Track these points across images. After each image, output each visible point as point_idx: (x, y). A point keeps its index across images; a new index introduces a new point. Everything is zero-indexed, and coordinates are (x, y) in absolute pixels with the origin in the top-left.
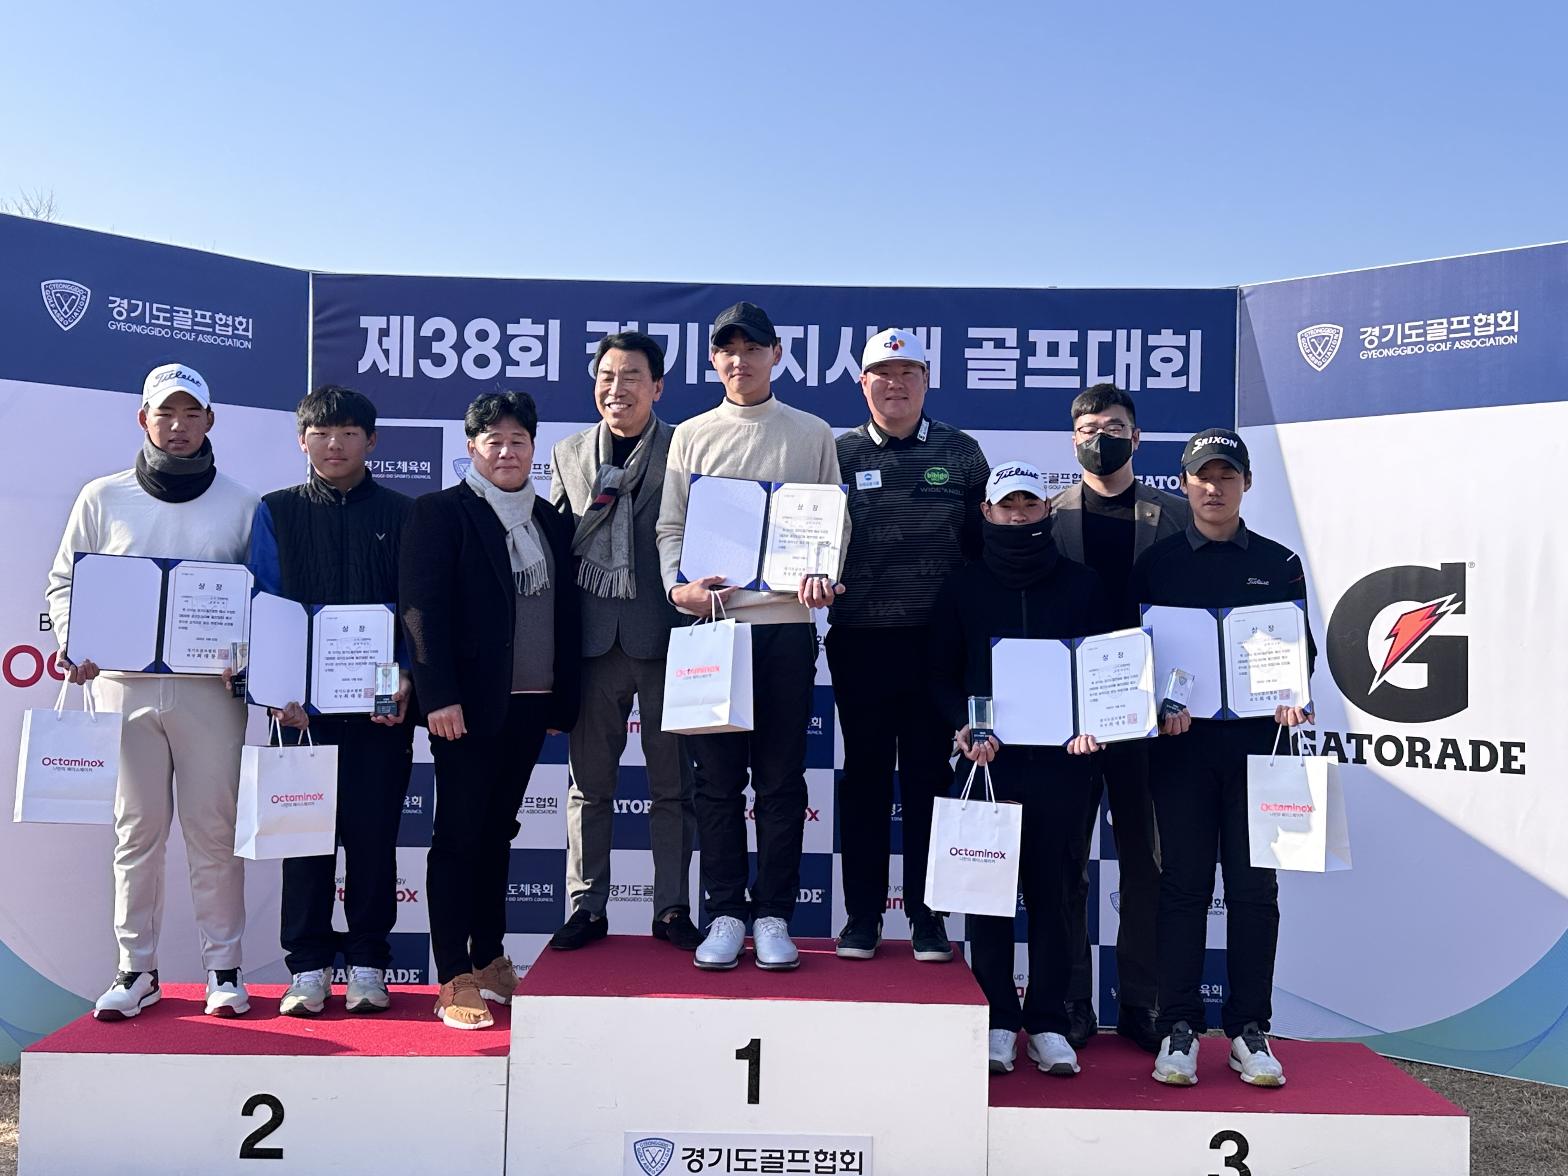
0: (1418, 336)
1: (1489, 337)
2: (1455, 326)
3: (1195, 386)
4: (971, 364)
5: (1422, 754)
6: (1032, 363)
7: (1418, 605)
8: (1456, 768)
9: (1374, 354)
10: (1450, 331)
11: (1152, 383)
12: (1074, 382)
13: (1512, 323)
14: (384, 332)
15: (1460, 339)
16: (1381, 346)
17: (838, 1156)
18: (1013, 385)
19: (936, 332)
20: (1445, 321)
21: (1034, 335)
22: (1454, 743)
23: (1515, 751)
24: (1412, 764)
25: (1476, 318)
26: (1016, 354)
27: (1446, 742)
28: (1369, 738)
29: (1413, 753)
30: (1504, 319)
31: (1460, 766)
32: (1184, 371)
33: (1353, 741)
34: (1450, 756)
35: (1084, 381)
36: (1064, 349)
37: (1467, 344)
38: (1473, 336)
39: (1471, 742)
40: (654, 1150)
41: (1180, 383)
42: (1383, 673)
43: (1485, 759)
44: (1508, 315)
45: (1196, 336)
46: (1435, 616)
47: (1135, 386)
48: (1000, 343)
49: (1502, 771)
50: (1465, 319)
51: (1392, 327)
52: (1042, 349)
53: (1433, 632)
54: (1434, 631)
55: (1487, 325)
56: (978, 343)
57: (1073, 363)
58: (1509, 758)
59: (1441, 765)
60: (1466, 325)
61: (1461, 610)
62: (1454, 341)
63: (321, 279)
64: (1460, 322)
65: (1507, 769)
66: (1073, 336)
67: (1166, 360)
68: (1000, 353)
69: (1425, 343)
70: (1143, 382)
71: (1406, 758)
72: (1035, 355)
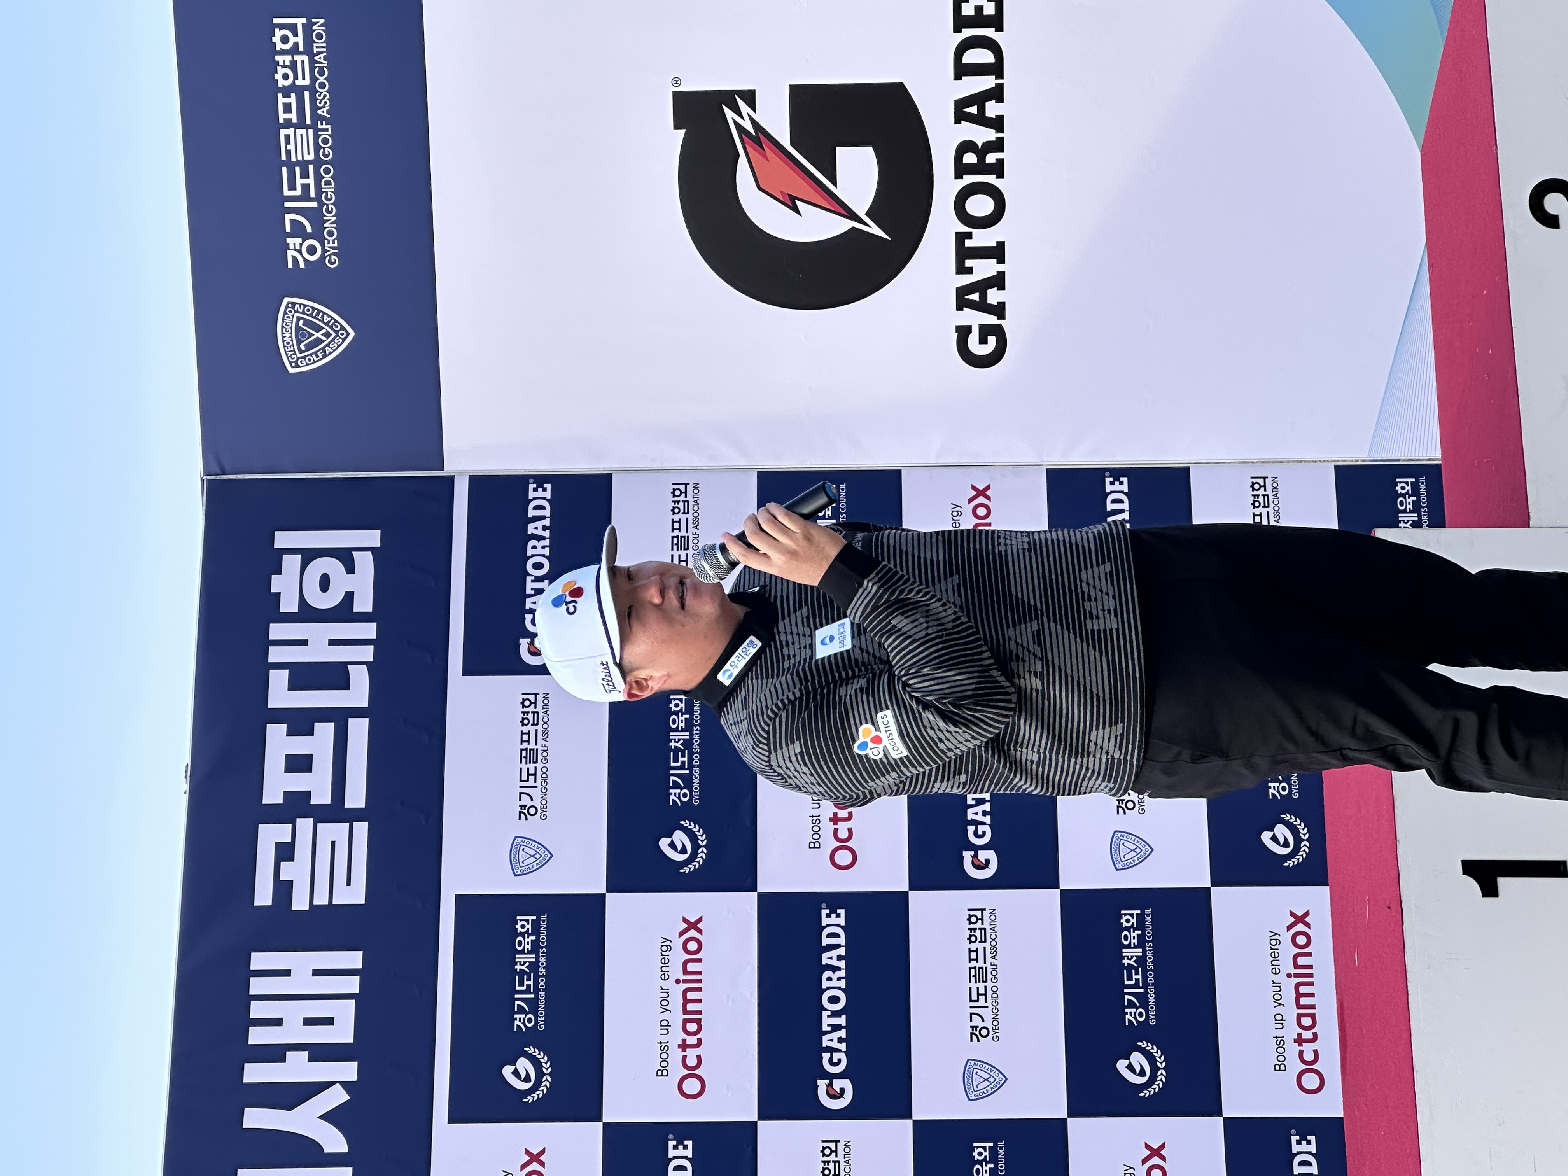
0: (305, 175)
1: (312, 62)
2: (293, 116)
3: (373, 538)
4: (321, 899)
5: (982, 151)
6: (322, 797)
7: (743, 164)
8: (1000, 99)
9: (332, 244)
10: (301, 124)
11: (364, 603)
12: (359, 729)
13: (293, 28)
15: (314, 108)
16: (318, 235)
18: (362, 829)
19: (259, 960)
20: (283, 132)
21: (272, 795)
22: (960, 105)
23: (968, 10)
24: (998, 169)
25: (282, 83)
26: (305, 825)
27: (960, 117)
28: (961, 238)
29: (981, 168)
30: (285, 39)
31: (997, 94)
32: (346, 557)
33: (968, 263)
34: (982, 109)
35: (357, 712)
36: (300, 745)
37: (324, 96)
38: (311, 88)
39: (958, 77)
41: (365, 563)
42: (853, 216)
43: (985, 56)
44: (279, 33)
45: (284, 539)
46: (761, 138)
47: (370, 630)
48: (285, 852)
49: (1000, 28)
50: (281, 100)
51: (288, 217)
52: (298, 782)
53: (785, 141)
54: (784, 137)
55: (293, 66)
56: (284, 889)
57: (325, 731)
58: (979, 19)
59: (998, 124)
60: (292, 99)
61: (750, 97)
62: (316, 117)
64: (287, 108)
65: (997, 22)
67: (325, 583)
68: (303, 851)
69: (318, 163)
70: (363, 618)
71: (990, 179)
72: (308, 794)
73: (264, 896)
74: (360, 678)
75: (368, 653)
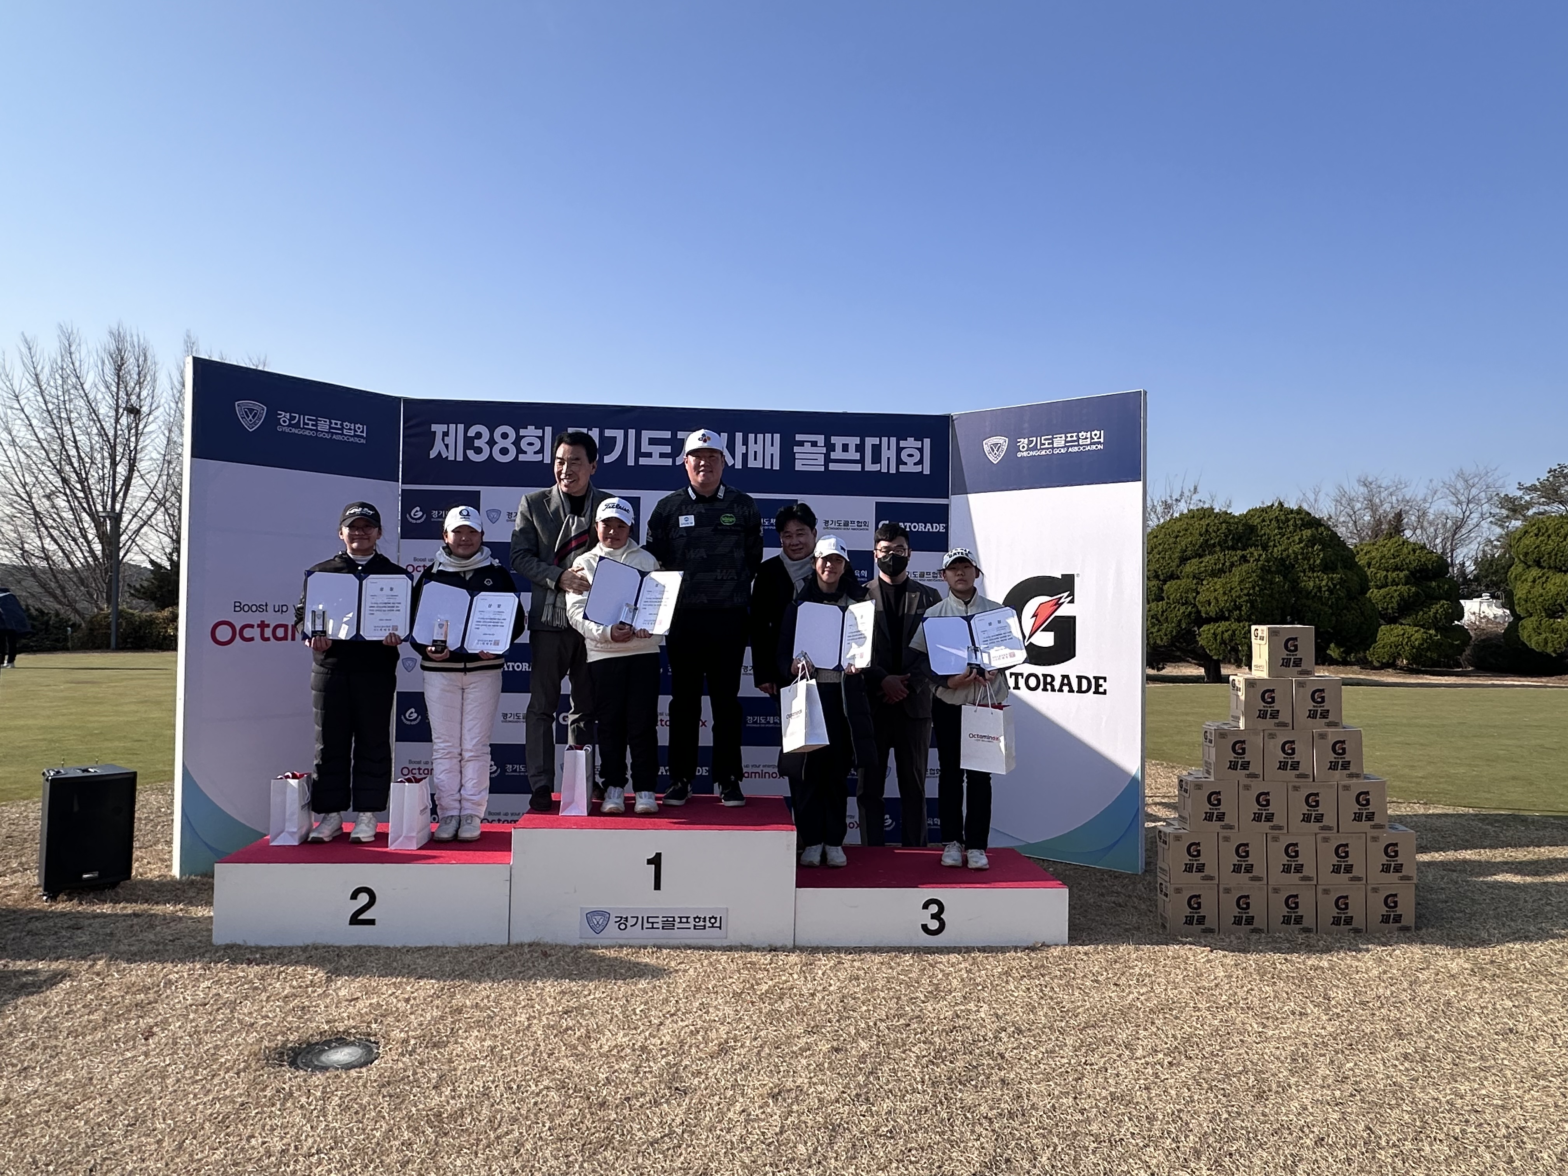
0: (1049, 444)
1: (1087, 445)
2: (1069, 439)
3: (927, 471)
4: (797, 456)
5: (1051, 684)
6: (833, 455)
7: (1049, 598)
8: (1069, 691)
9: (1025, 454)
10: (1066, 442)
11: (902, 469)
12: (858, 467)
13: (1100, 438)
14: (446, 434)
15: (1072, 446)
16: (1029, 450)
17: (707, 919)
18: (822, 469)
19: (777, 436)
20: (1063, 436)
21: (834, 439)
22: (1067, 677)
23: (1101, 682)
24: (1045, 689)
25: (1080, 434)
26: (824, 450)
27: (1064, 677)
28: (1022, 675)
29: (1045, 683)
30: (1096, 435)
31: (1071, 690)
32: (920, 462)
33: (1013, 677)
34: (1066, 685)
35: (863, 467)
36: (852, 448)
37: (1076, 449)
38: (1079, 445)
39: (1077, 677)
40: (598, 918)
41: (918, 469)
42: (1030, 637)
43: (1084, 687)
44: (1098, 433)
45: (927, 441)
46: (1059, 605)
47: (893, 471)
48: (814, 444)
49: (1094, 693)
50: (1075, 434)
51: (1034, 439)
52: (839, 448)
53: (1057, 614)
54: (1059, 613)
55: (1086, 438)
56: (801, 444)
57: (857, 456)
58: (1098, 686)
59: (1061, 690)
60: (1075, 438)
61: (1072, 601)
62: (1068, 447)
63: (408, 401)
64: (1072, 437)
65: (1096, 692)
66: (857, 440)
67: (910, 455)
68: (814, 449)
69: (1053, 448)
70: (897, 468)
71: (1042, 686)
72: (834, 451)
73: (798, 437)
74: (876, 468)
75: (884, 470)
